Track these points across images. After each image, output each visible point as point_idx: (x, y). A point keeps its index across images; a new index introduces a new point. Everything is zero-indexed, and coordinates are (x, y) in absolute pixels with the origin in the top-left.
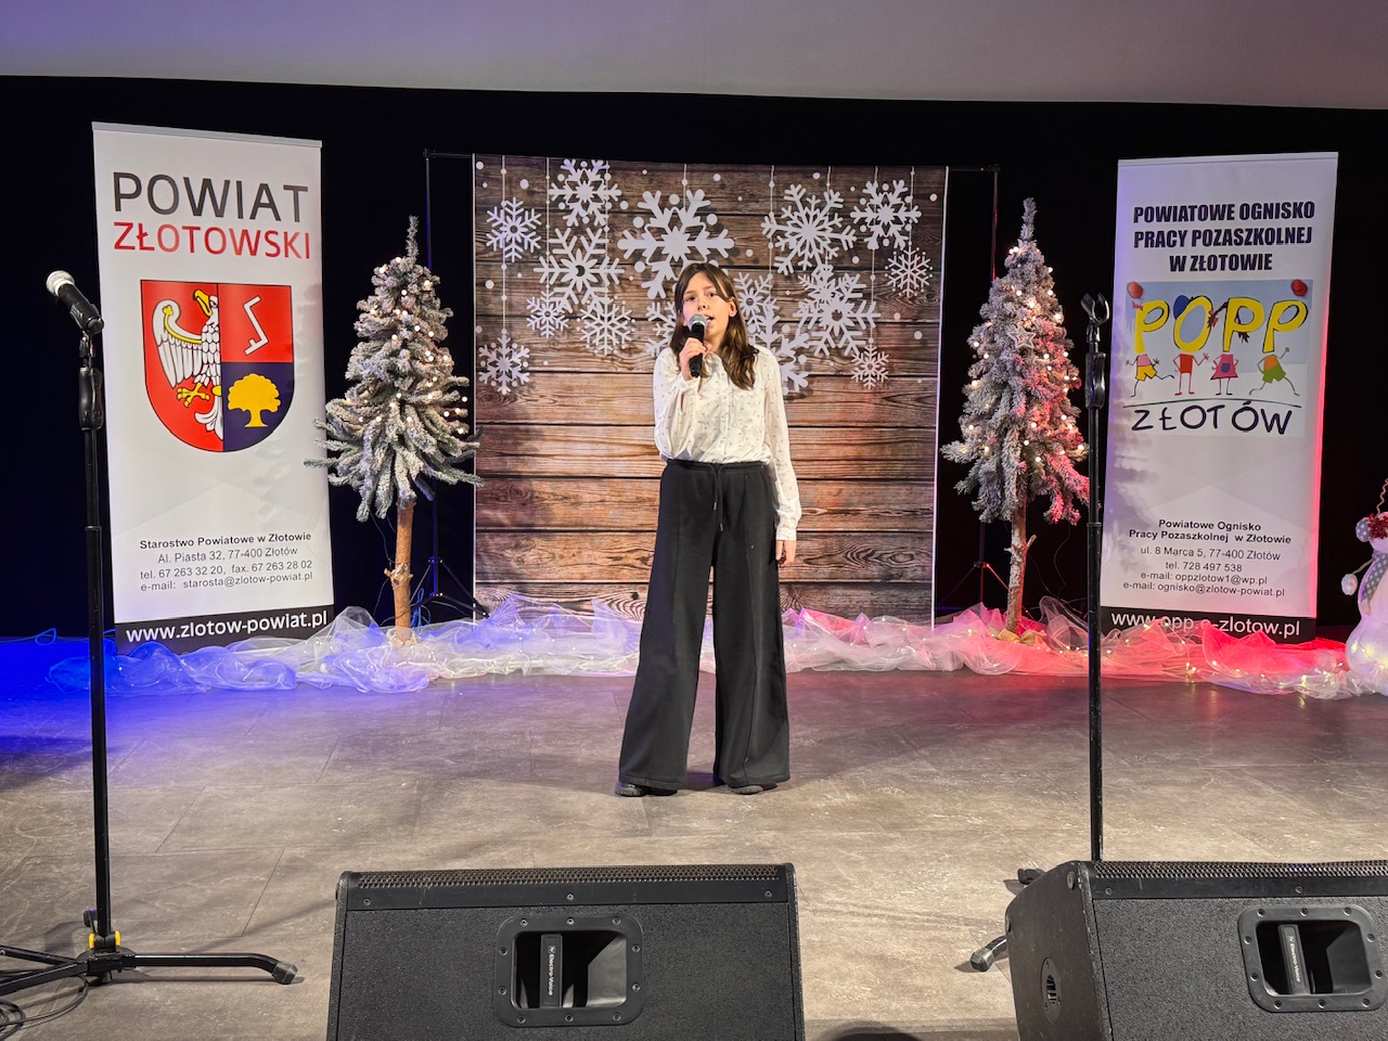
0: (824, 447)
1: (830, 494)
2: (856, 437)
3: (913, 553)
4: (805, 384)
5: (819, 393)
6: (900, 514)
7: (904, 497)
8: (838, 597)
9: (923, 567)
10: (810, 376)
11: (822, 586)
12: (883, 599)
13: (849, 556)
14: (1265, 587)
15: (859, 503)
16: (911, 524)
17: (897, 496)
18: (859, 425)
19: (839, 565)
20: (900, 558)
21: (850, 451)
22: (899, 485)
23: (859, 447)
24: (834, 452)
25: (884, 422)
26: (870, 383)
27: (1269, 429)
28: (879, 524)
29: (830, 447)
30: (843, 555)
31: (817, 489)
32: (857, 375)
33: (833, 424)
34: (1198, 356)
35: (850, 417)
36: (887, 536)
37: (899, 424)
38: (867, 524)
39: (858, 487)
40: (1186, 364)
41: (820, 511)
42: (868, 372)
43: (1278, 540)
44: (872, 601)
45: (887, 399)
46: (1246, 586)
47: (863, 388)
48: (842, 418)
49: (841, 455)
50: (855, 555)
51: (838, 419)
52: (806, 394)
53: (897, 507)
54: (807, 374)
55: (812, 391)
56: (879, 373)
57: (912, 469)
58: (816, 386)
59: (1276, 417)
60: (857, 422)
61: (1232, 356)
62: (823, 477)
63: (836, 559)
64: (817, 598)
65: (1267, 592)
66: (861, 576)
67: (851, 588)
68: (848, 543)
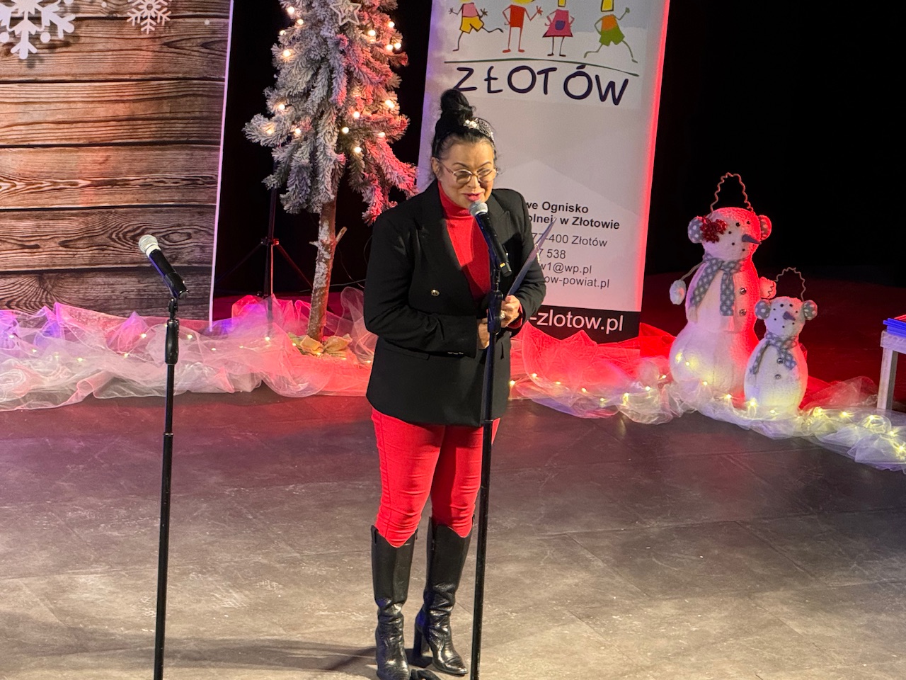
0: (90, 106)
1: (95, 162)
2: (130, 91)
3: (190, 231)
4: (70, 29)
5: (88, 40)
6: (178, 185)
7: (183, 163)
8: (98, 287)
9: (202, 248)
10: (77, 19)
11: (79, 273)
12: (153, 288)
13: (114, 236)
14: (589, 277)
15: (128, 173)
16: (190, 196)
17: (175, 162)
18: (134, 77)
19: (102, 247)
20: (175, 237)
21: (121, 110)
22: (177, 149)
23: (132, 105)
24: (102, 111)
25: (164, 73)
26: (148, 27)
27: (603, 98)
28: (151, 196)
29: (98, 105)
30: (107, 235)
31: (79, 157)
32: (133, 17)
33: (101, 78)
34: (531, 9)
35: (123, 71)
36: (161, 211)
37: (180, 75)
38: (137, 196)
39: (129, 153)
40: (517, 17)
41: (82, 183)
42: (147, 13)
43: (605, 225)
44: (139, 290)
45: (168, 45)
46: (569, 275)
47: (140, 33)
48: (114, 70)
49: (110, 114)
50: (121, 235)
51: (109, 71)
52: (71, 41)
53: (174, 175)
54: (73, 17)
55: (78, 37)
56: (160, 14)
57: (194, 129)
58: (84, 31)
59: (611, 85)
60: (131, 74)
61: (567, 12)
62: (86, 142)
63: (99, 240)
64: (73, 289)
65: (592, 283)
66: (127, 260)
67: (114, 275)
68: (113, 221)
